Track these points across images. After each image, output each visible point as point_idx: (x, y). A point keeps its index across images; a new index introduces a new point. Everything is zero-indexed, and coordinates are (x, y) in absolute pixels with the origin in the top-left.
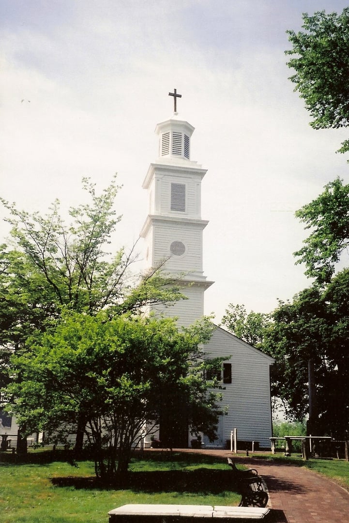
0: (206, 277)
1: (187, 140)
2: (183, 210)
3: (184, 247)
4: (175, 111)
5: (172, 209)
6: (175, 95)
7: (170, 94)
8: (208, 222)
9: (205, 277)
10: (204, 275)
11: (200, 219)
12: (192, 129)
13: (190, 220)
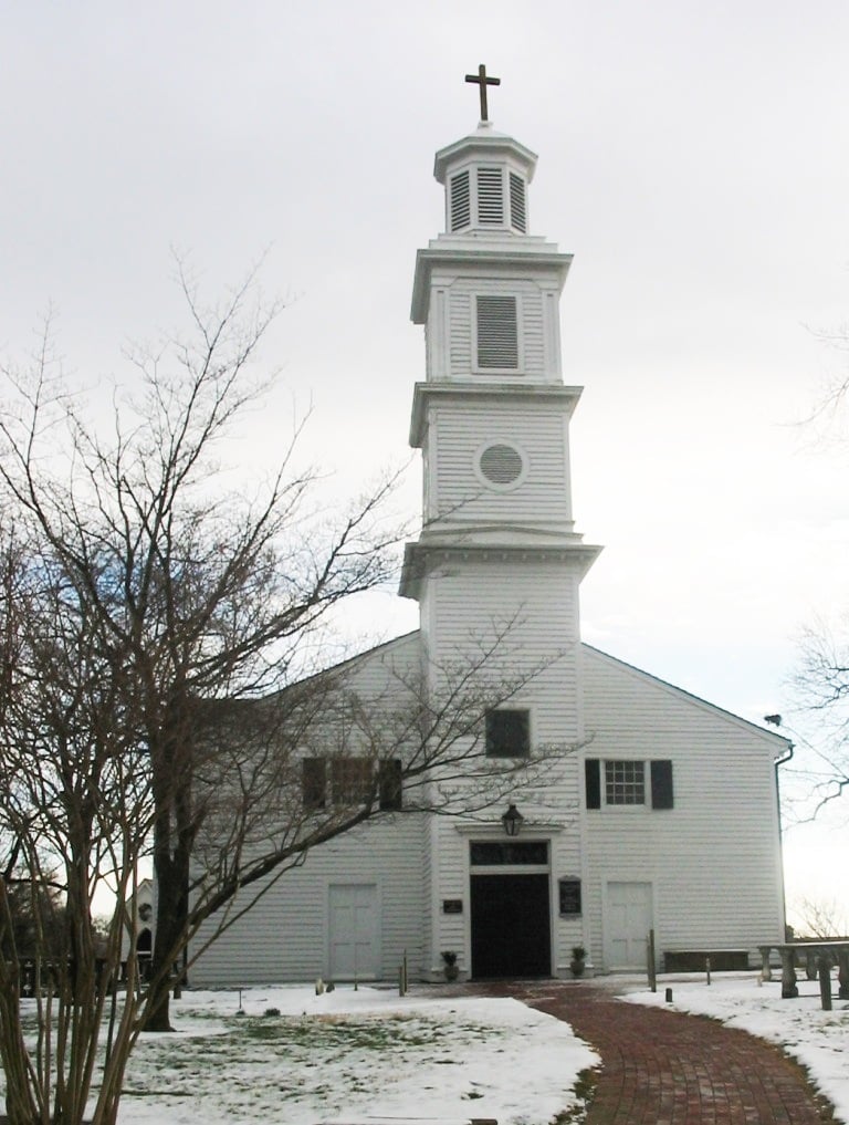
0: (582, 535)
1: (517, 185)
2: (514, 365)
3: (518, 459)
4: (484, 116)
5: (482, 363)
6: (482, 80)
7: (469, 79)
8: (582, 387)
9: (579, 536)
10: (576, 529)
11: (559, 384)
12: (532, 158)
13: (530, 387)
